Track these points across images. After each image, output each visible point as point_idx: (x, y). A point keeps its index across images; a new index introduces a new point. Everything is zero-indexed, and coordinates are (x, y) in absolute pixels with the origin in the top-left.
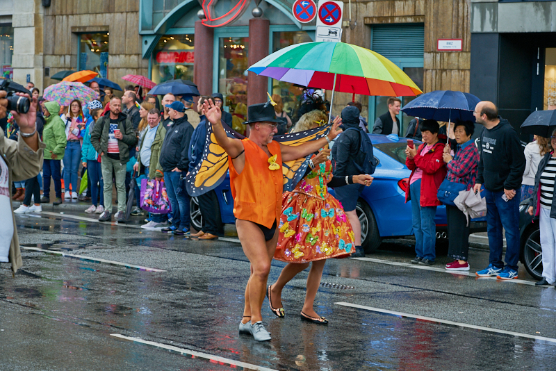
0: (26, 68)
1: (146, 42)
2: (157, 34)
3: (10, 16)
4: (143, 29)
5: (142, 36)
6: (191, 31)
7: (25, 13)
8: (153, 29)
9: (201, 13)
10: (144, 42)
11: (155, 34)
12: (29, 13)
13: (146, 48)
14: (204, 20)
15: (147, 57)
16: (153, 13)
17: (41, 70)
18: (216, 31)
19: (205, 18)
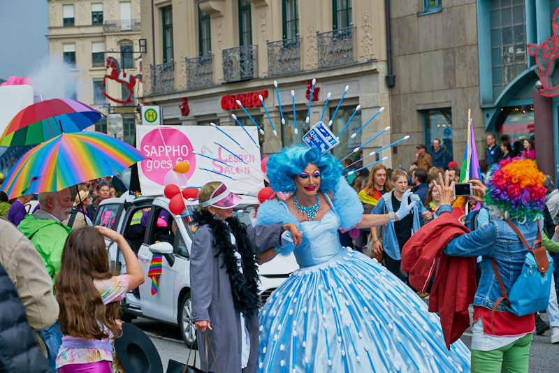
0: (375, 147)
1: (488, 116)
2: (498, 107)
3: (357, 98)
4: (484, 103)
5: (483, 109)
6: (530, 102)
7: (370, 95)
8: (494, 102)
9: (539, 83)
10: (485, 116)
11: (496, 107)
12: (375, 94)
13: (488, 121)
14: (541, 90)
15: (489, 130)
16: (493, 87)
17: (389, 149)
18: (554, 100)
19: (543, 88)
